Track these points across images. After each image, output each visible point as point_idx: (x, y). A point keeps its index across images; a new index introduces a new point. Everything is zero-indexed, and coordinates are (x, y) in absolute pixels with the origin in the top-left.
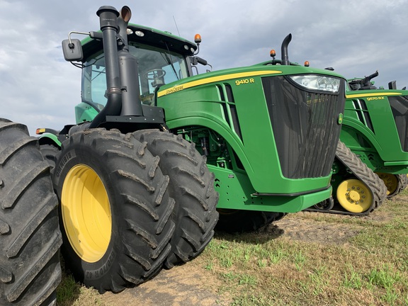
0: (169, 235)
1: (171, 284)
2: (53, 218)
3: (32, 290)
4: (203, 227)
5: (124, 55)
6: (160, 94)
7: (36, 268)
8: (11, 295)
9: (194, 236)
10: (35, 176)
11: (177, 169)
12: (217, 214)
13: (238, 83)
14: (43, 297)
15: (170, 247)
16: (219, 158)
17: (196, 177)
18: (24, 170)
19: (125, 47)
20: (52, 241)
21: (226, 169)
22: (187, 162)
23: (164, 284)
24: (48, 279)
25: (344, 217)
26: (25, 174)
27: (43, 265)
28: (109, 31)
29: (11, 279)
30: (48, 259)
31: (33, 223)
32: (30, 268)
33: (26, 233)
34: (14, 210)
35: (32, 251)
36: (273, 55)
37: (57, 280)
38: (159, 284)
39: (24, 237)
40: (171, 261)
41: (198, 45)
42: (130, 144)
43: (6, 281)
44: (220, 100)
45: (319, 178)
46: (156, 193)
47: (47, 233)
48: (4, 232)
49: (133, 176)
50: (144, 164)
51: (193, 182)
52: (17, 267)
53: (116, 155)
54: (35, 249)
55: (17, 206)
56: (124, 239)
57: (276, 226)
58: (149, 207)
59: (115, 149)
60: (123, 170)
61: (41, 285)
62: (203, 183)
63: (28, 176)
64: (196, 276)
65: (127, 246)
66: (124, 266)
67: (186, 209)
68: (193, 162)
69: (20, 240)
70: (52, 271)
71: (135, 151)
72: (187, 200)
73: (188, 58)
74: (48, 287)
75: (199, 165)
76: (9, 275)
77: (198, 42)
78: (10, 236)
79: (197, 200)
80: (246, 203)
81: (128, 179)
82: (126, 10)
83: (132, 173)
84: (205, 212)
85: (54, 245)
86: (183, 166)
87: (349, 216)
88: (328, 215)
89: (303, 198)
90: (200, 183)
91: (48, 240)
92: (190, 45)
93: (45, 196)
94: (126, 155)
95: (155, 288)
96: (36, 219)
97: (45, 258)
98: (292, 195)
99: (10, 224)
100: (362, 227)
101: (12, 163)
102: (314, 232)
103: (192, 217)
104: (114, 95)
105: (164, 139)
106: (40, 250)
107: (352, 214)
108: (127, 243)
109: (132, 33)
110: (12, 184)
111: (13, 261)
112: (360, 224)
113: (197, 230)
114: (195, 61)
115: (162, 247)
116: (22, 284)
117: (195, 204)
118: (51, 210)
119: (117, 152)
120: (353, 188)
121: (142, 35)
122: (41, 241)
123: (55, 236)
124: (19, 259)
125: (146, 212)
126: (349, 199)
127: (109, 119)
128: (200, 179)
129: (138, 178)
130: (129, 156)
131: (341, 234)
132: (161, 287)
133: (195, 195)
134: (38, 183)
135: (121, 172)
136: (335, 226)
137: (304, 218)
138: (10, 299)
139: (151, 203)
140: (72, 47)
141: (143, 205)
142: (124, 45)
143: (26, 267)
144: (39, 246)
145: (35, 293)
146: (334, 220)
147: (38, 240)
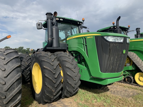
0: (60, 88)
1: (61, 104)
2: (19, 80)
3: (12, 101)
4: (73, 86)
5: (54, 27)
6: (67, 39)
7: (13, 95)
8: (5, 102)
9: (70, 89)
10: (15, 68)
11: (65, 66)
12: (80, 82)
13: (88, 37)
14: (15, 103)
15: (61, 92)
16: (82, 63)
17: (72, 69)
18: (12, 66)
19: (55, 25)
20: (18, 87)
21: (84, 66)
22: (69, 64)
23: (59, 104)
24: (17, 98)
25: (137, 87)
26: (12, 67)
27: (15, 94)
28: (49, 20)
29: (4, 97)
30: (16, 93)
31: (12, 82)
32: (11, 95)
33: (10, 84)
34: (7, 77)
35: (12, 90)
36: (113, 24)
37: (19, 99)
38: (58, 103)
39: (9, 86)
40: (63, 96)
41: (83, 22)
42: (50, 57)
43: (3, 98)
44: (83, 43)
45: (115, 73)
46: (56, 74)
47: (17, 85)
48: (3, 84)
49: (48, 68)
50: (53, 64)
51: (71, 71)
52: (7, 94)
53: (44, 61)
54: (13, 89)
55: (8, 77)
56: (44, 88)
57: (108, 88)
58: (52, 78)
59: (45, 59)
60: (45, 66)
61: (14, 100)
62: (74, 71)
63: (13, 68)
64: (71, 103)
65: (45, 90)
66: (44, 96)
67: (68, 80)
68: (71, 64)
69: (8, 86)
70: (18, 96)
71: (51, 60)
72: (68, 77)
73: (79, 27)
74: (17, 101)
75: (74, 65)
76: (4, 96)
77: (83, 21)
78: (5, 85)
79: (71, 77)
80: (90, 79)
81: (47, 69)
82: (55, 13)
83: (48, 67)
84: (75, 81)
85: (18, 89)
86: (68, 65)
87: (138, 87)
88: (130, 85)
89: (107, 80)
90: (73, 71)
91: (17, 87)
92: (80, 22)
93: (18, 74)
94: (47, 61)
95: (56, 105)
96: (13, 81)
97: (15, 92)
98: (103, 79)
99: (6, 82)
100: (141, 92)
101: (9, 64)
102: (121, 91)
103: (69, 83)
104: (50, 41)
105: (63, 56)
106: (14, 90)
107: (140, 86)
108: (45, 89)
109: (59, 19)
110: (8, 70)
111: (6, 92)
112: (141, 90)
113: (72, 87)
114: (82, 27)
115: (57, 92)
116: (8, 99)
117: (71, 78)
118: (18, 78)
119: (44, 60)
120: (141, 76)
121: (62, 20)
122: (15, 87)
123: (20, 86)
124: (8, 92)
125: (51, 80)
126: (139, 80)
127: (48, 48)
128: (73, 70)
129: (49, 69)
130: (48, 62)
131: (131, 94)
132: (58, 105)
133: (71, 75)
134: (16, 69)
135: (44, 67)
136: (130, 90)
137: (120, 85)
138: (4, 103)
139: (54, 77)
140: (39, 25)
141: (50, 78)
142: (54, 24)
143: (10, 94)
144: (14, 89)
145: (13, 102)
146: (131, 88)
147: (14, 87)
